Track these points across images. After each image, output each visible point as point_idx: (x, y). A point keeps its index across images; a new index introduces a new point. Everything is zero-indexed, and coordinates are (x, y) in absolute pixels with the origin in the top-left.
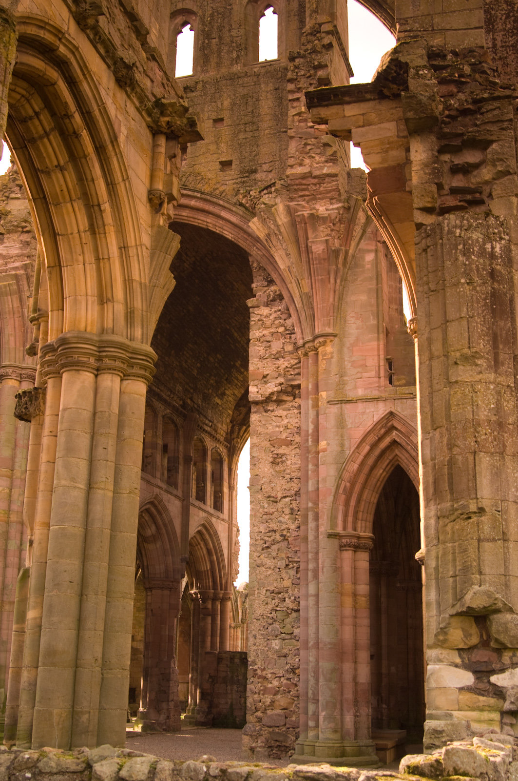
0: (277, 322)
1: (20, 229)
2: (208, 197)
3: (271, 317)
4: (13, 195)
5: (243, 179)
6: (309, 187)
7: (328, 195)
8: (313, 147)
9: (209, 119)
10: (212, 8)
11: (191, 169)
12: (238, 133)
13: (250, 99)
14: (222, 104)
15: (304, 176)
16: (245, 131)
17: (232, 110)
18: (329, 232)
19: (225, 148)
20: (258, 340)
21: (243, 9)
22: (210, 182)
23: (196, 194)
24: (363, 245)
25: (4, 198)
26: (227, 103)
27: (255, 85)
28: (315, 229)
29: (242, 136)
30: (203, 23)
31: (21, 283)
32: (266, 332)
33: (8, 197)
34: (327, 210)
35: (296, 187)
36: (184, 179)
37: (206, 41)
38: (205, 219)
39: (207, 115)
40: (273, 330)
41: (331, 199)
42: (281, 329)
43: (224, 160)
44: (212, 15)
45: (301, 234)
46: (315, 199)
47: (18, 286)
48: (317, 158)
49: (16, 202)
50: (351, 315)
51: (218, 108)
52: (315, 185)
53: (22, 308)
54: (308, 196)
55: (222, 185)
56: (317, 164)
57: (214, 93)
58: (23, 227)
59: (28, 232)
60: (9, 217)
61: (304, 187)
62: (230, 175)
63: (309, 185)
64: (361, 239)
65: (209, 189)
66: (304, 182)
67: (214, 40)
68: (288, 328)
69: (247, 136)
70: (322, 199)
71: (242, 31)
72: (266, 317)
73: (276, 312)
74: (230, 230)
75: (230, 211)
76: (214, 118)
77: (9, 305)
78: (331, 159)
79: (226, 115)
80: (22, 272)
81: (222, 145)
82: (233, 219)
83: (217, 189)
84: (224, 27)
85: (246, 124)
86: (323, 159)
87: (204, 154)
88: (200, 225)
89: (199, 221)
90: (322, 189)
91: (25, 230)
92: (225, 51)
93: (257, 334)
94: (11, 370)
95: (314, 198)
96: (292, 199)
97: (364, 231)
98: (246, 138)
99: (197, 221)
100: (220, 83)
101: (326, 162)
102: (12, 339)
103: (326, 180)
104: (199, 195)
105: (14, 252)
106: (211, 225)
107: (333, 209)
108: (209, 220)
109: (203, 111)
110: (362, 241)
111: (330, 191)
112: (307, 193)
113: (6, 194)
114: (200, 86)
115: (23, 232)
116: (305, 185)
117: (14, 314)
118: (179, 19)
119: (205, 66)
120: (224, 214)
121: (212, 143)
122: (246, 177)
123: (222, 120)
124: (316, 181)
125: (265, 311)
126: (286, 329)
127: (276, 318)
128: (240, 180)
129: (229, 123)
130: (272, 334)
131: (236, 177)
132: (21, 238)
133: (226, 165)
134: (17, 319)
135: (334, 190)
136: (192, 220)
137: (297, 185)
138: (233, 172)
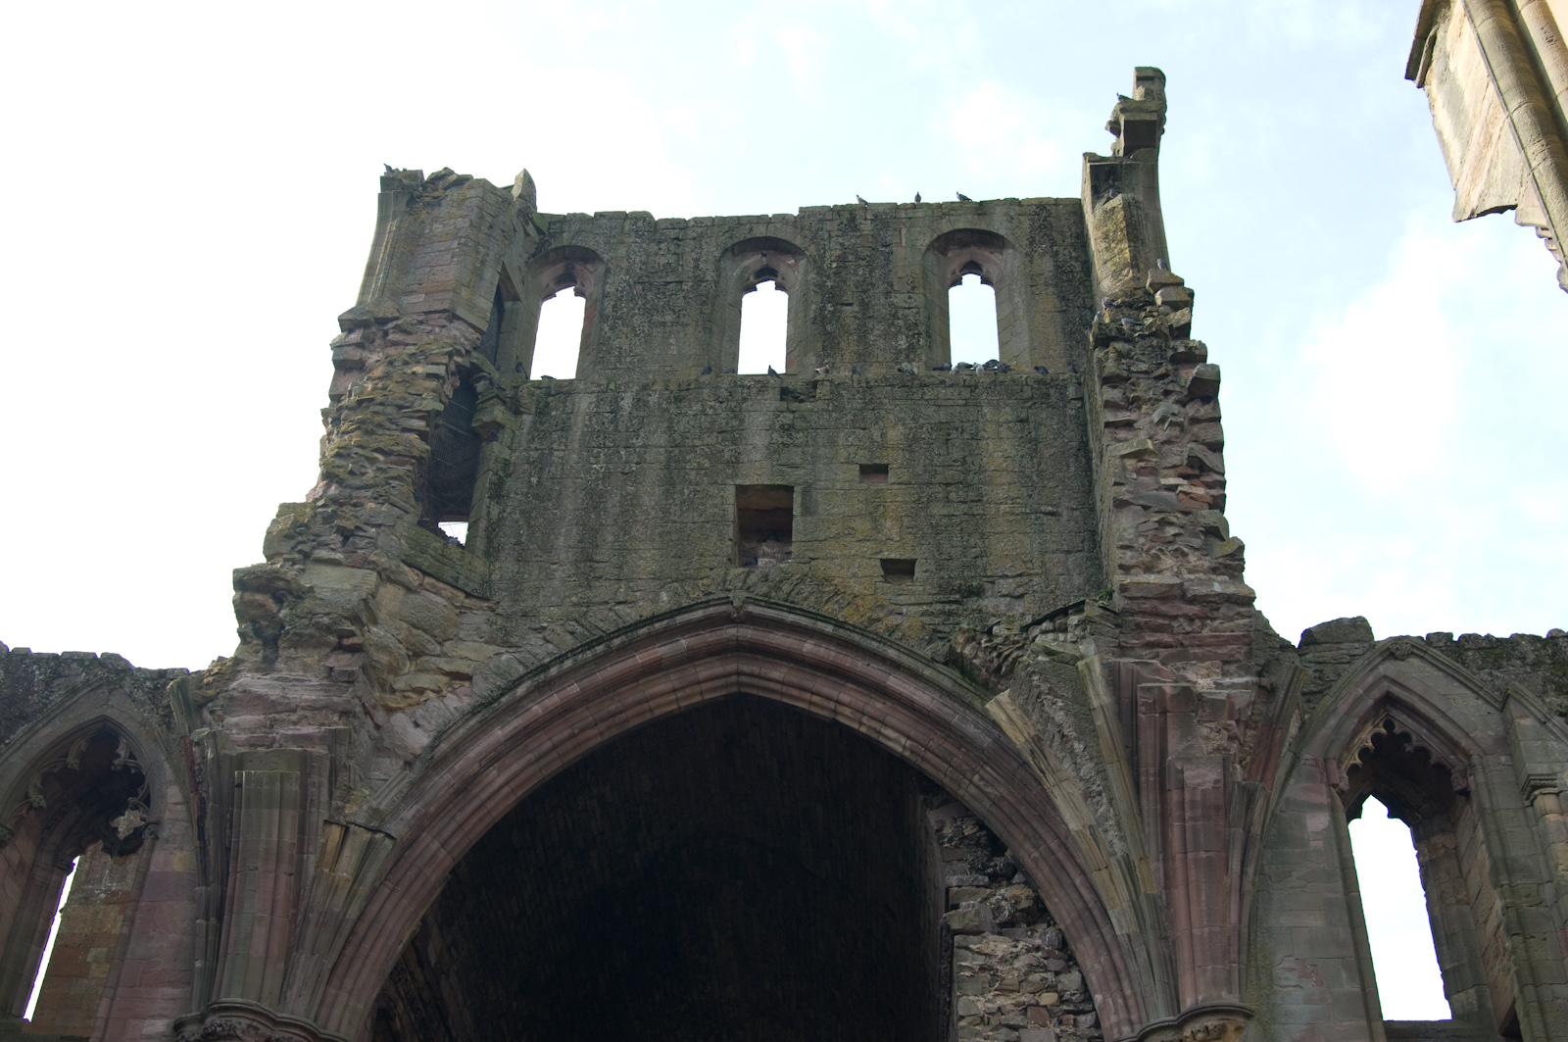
0: (1036, 977)
1: (333, 639)
2: (857, 637)
3: (1017, 964)
4: (323, 553)
5: (947, 607)
6: (1175, 624)
7: (1220, 651)
8: (1182, 531)
9: (848, 462)
10: (842, 245)
11: (806, 568)
12: (928, 501)
13: (954, 434)
14: (883, 435)
15: (1167, 594)
16: (948, 500)
17: (912, 452)
18: (1225, 743)
19: (896, 530)
20: (982, 1021)
21: (919, 258)
22: (859, 601)
23: (821, 625)
24: (1295, 790)
25: (297, 556)
26: (895, 434)
27: (966, 405)
28: (1187, 731)
29: (938, 509)
30: (820, 271)
31: (315, 779)
32: (1004, 1001)
33: (306, 556)
34: (1218, 685)
35: (1139, 619)
36: (786, 588)
37: (830, 307)
38: (834, 694)
39: (843, 454)
40: (1025, 998)
41: (1225, 662)
42: (1048, 999)
43: (893, 556)
44: (842, 259)
45: (1148, 739)
46: (1184, 656)
47: (304, 787)
48: (1192, 558)
49: (328, 570)
50: (1285, 964)
51: (873, 442)
52: (1191, 619)
53: (301, 851)
54: (1167, 646)
55: (891, 613)
56: (1190, 572)
57: (862, 410)
58: (342, 635)
59: (355, 649)
60: (308, 603)
61: (1160, 621)
62: (913, 593)
63: (1175, 618)
64: (1289, 774)
65: (855, 618)
66: (1164, 608)
67: (849, 308)
68: (1067, 996)
69: (952, 511)
70: (1202, 659)
71: (918, 299)
72: (1003, 960)
73: (1029, 950)
74: (904, 728)
75: (915, 675)
76: (864, 462)
77: (269, 835)
78: (1226, 566)
79: (894, 458)
80: (320, 750)
81: (888, 524)
82: (924, 697)
83: (878, 620)
84: (873, 285)
85: (948, 485)
86: (1206, 563)
87: (837, 537)
88: (814, 709)
89: (815, 699)
90: (1206, 632)
91: (346, 642)
92: (876, 332)
93: (980, 1005)
94: (245, 1022)
95: (1181, 653)
96: (1123, 650)
97: (1296, 757)
98: (950, 516)
99: (807, 696)
100: (875, 391)
101: (1214, 570)
102: (261, 932)
103: (1223, 610)
104: (829, 629)
105: (302, 695)
106: (847, 711)
107: (1233, 686)
108: (845, 698)
109: (832, 443)
110: (1292, 781)
111: (1227, 642)
112: (1166, 638)
113: (306, 548)
114: (823, 391)
115: (340, 648)
116: (1165, 616)
117: (278, 861)
118: (754, 261)
119: (829, 356)
120: (896, 682)
121: (860, 515)
122: (956, 602)
123: (882, 470)
124: (1195, 609)
125: (1000, 946)
126: (1062, 1001)
127: (1032, 968)
128: (939, 606)
129: (905, 478)
130: (1024, 1009)
131: (926, 598)
132: (331, 662)
133: (898, 569)
134: (283, 879)
135: (1236, 639)
136: (795, 692)
137: (1144, 613)
138: (920, 586)
